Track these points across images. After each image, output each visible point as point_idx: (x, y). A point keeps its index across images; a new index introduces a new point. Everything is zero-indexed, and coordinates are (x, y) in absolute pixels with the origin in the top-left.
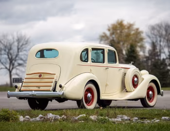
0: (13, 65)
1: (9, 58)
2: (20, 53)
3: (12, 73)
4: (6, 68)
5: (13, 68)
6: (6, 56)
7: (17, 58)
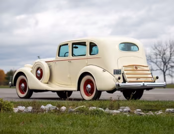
0: (167, 67)
1: (163, 61)
2: (172, 57)
3: (166, 74)
4: (161, 70)
5: (166, 70)
6: (161, 60)
7: (170, 61)
